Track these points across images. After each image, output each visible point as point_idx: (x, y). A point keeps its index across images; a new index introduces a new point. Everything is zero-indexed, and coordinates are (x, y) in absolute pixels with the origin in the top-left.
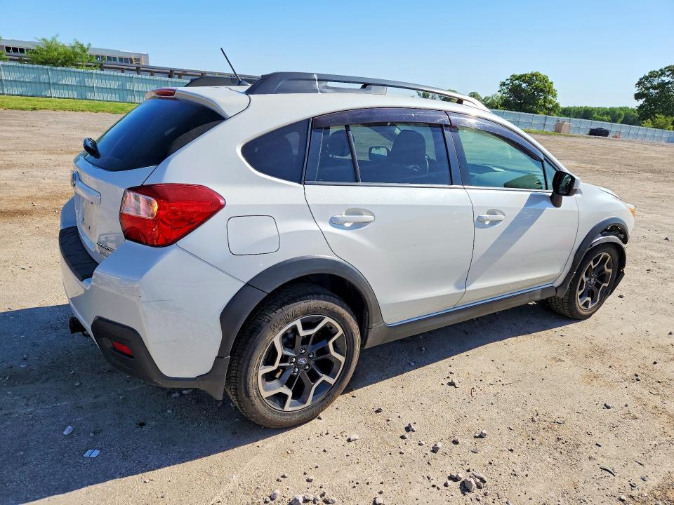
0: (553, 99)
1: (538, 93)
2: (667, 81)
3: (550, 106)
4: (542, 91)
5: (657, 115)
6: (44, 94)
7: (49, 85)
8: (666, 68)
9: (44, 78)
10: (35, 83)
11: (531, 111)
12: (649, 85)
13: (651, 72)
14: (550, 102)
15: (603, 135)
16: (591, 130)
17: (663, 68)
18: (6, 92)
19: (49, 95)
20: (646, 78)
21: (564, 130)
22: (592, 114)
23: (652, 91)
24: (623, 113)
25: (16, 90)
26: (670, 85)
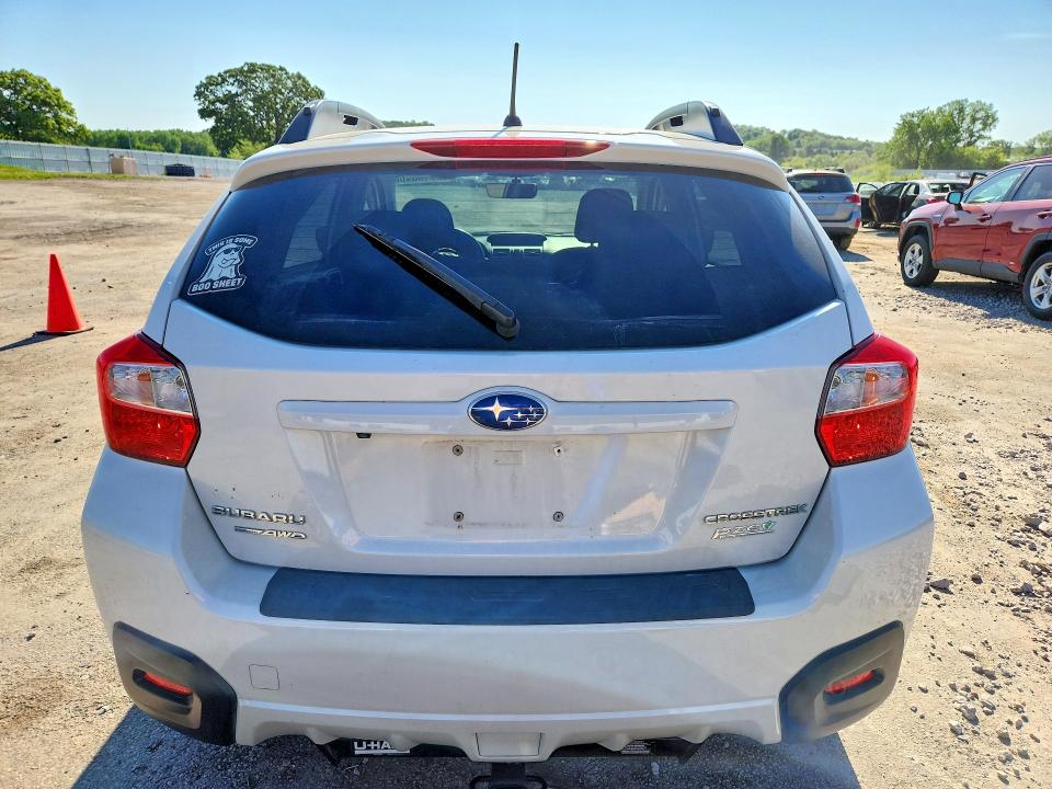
0: (69, 117)
1: (39, 108)
2: (234, 92)
3: (71, 130)
4: (45, 103)
5: (241, 141)
8: (226, 72)
11: (39, 139)
12: (211, 97)
13: (208, 78)
14: (69, 124)
15: (187, 175)
16: (167, 167)
17: (222, 72)
20: (206, 86)
21: (128, 170)
22: (133, 142)
23: (218, 105)
24: (178, 139)
26: (240, 99)
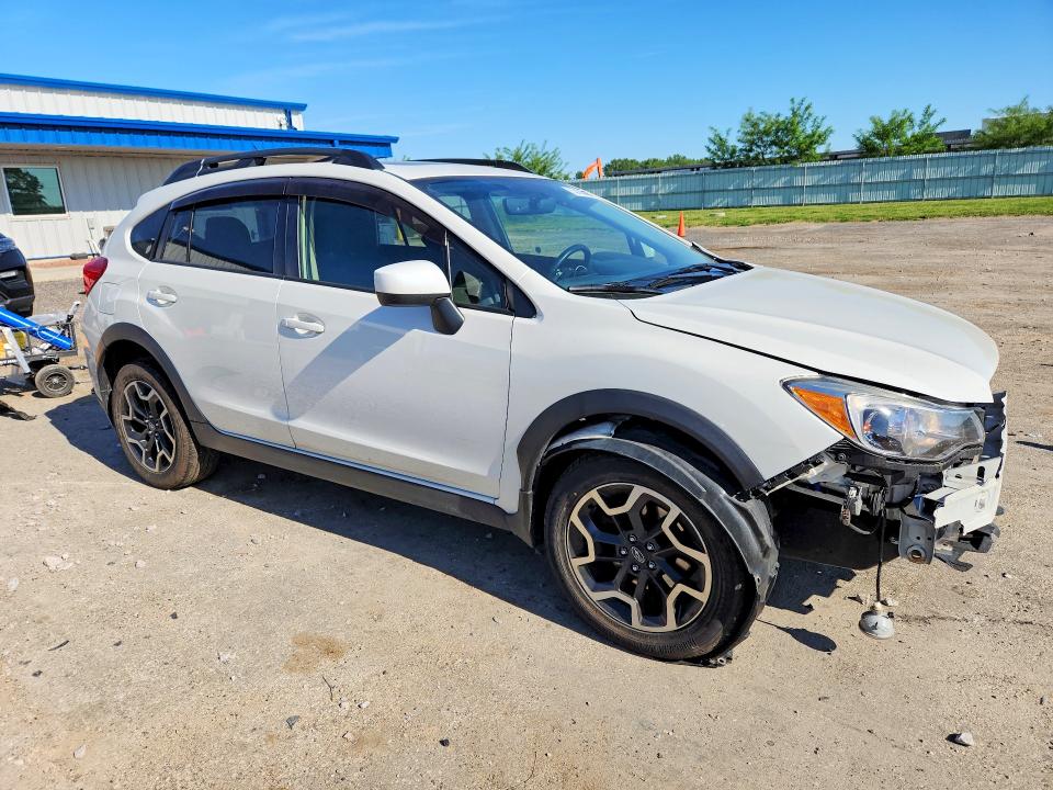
6: (981, 194)
7: (991, 179)
9: (986, 170)
10: (971, 178)
18: (925, 197)
19: (989, 194)
25: (940, 193)
